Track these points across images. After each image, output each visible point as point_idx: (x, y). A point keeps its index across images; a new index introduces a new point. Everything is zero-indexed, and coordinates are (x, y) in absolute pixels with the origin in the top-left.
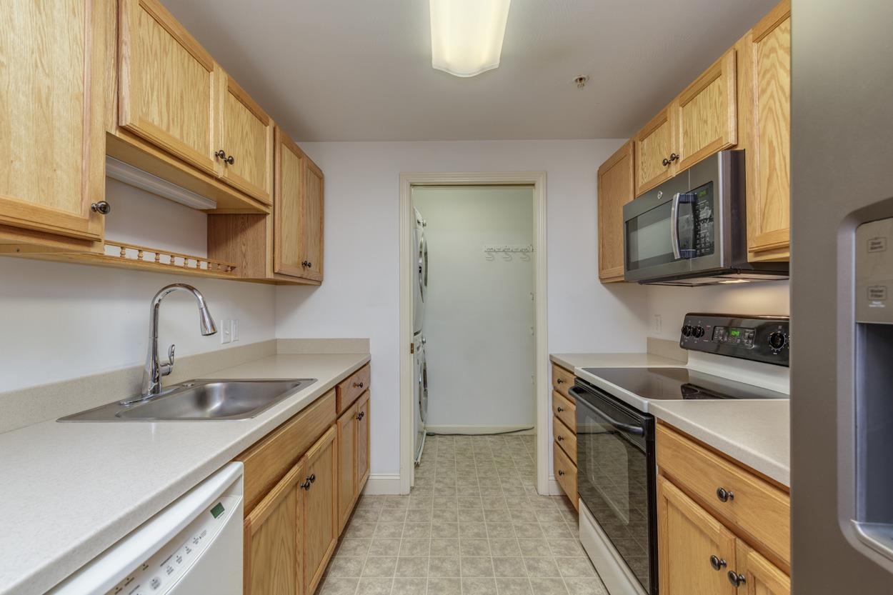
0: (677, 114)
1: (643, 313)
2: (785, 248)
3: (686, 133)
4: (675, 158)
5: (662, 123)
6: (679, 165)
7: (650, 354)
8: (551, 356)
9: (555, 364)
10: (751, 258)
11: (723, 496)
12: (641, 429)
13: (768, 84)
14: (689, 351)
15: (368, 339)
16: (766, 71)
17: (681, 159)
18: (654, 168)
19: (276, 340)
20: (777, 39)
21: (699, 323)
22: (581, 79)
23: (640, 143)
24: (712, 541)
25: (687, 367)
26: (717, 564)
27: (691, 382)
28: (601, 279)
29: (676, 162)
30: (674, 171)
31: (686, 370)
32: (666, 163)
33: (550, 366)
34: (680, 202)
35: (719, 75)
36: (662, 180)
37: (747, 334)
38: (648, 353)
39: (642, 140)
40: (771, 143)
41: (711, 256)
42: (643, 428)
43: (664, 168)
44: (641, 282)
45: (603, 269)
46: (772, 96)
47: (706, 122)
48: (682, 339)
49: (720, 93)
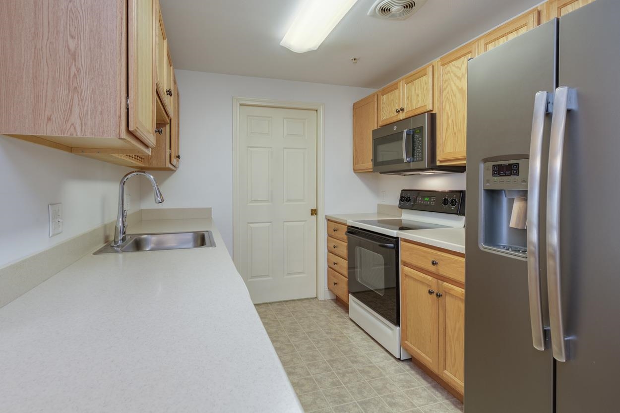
0: (404, 88)
1: (376, 191)
5: (395, 89)
6: (404, 113)
7: (379, 213)
8: (326, 216)
9: (328, 220)
10: (438, 164)
11: (434, 263)
12: (392, 245)
13: (447, 87)
14: (403, 210)
15: (211, 208)
16: (446, 81)
17: (405, 111)
18: (390, 112)
19: (142, 210)
20: (451, 68)
21: (409, 195)
22: (355, 59)
23: (382, 96)
24: (428, 285)
25: (401, 218)
26: (431, 292)
27: (403, 226)
28: (354, 170)
29: (403, 112)
30: (402, 116)
31: (401, 220)
32: (398, 112)
33: (326, 221)
34: (407, 134)
35: (425, 74)
36: (395, 119)
37: (432, 199)
38: (378, 213)
39: (383, 95)
40: (448, 113)
41: (422, 162)
42: (394, 245)
43: (396, 114)
44: (381, 173)
45: (356, 164)
46: (448, 92)
47: (418, 95)
48: (400, 204)
49: (426, 84)
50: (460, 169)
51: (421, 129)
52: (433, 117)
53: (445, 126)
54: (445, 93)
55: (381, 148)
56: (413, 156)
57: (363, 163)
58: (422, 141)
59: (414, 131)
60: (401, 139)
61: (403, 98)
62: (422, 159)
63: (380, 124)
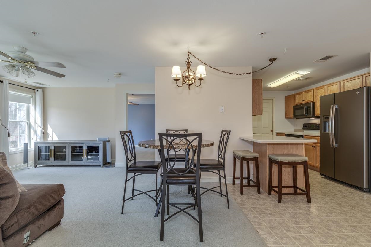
0: (304, 95)
2: (319, 115)
3: (305, 97)
4: (304, 101)
10: (315, 116)
30: (303, 102)
50: (319, 117)
51: (310, 107)
52: (314, 103)
53: (317, 106)
54: (317, 97)
55: (296, 111)
56: (308, 114)
57: (289, 115)
58: (310, 110)
59: (308, 107)
60: (304, 109)
61: (304, 97)
62: (310, 115)
63: (296, 104)
